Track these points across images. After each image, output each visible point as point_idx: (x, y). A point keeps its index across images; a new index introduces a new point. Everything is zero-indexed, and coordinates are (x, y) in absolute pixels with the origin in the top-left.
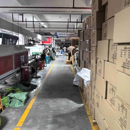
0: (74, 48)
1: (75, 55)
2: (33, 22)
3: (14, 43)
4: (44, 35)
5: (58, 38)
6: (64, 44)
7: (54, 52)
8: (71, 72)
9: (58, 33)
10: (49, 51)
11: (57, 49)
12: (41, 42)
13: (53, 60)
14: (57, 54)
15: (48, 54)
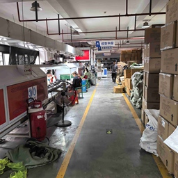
0: (125, 64)
1: (133, 78)
2: (59, 19)
3: (31, 60)
4: (79, 46)
5: (100, 50)
6: (109, 59)
7: (94, 72)
8: (127, 112)
9: (101, 42)
10: (86, 72)
11: (99, 67)
12: (74, 58)
13: (92, 85)
14: (99, 74)
15: (85, 77)
